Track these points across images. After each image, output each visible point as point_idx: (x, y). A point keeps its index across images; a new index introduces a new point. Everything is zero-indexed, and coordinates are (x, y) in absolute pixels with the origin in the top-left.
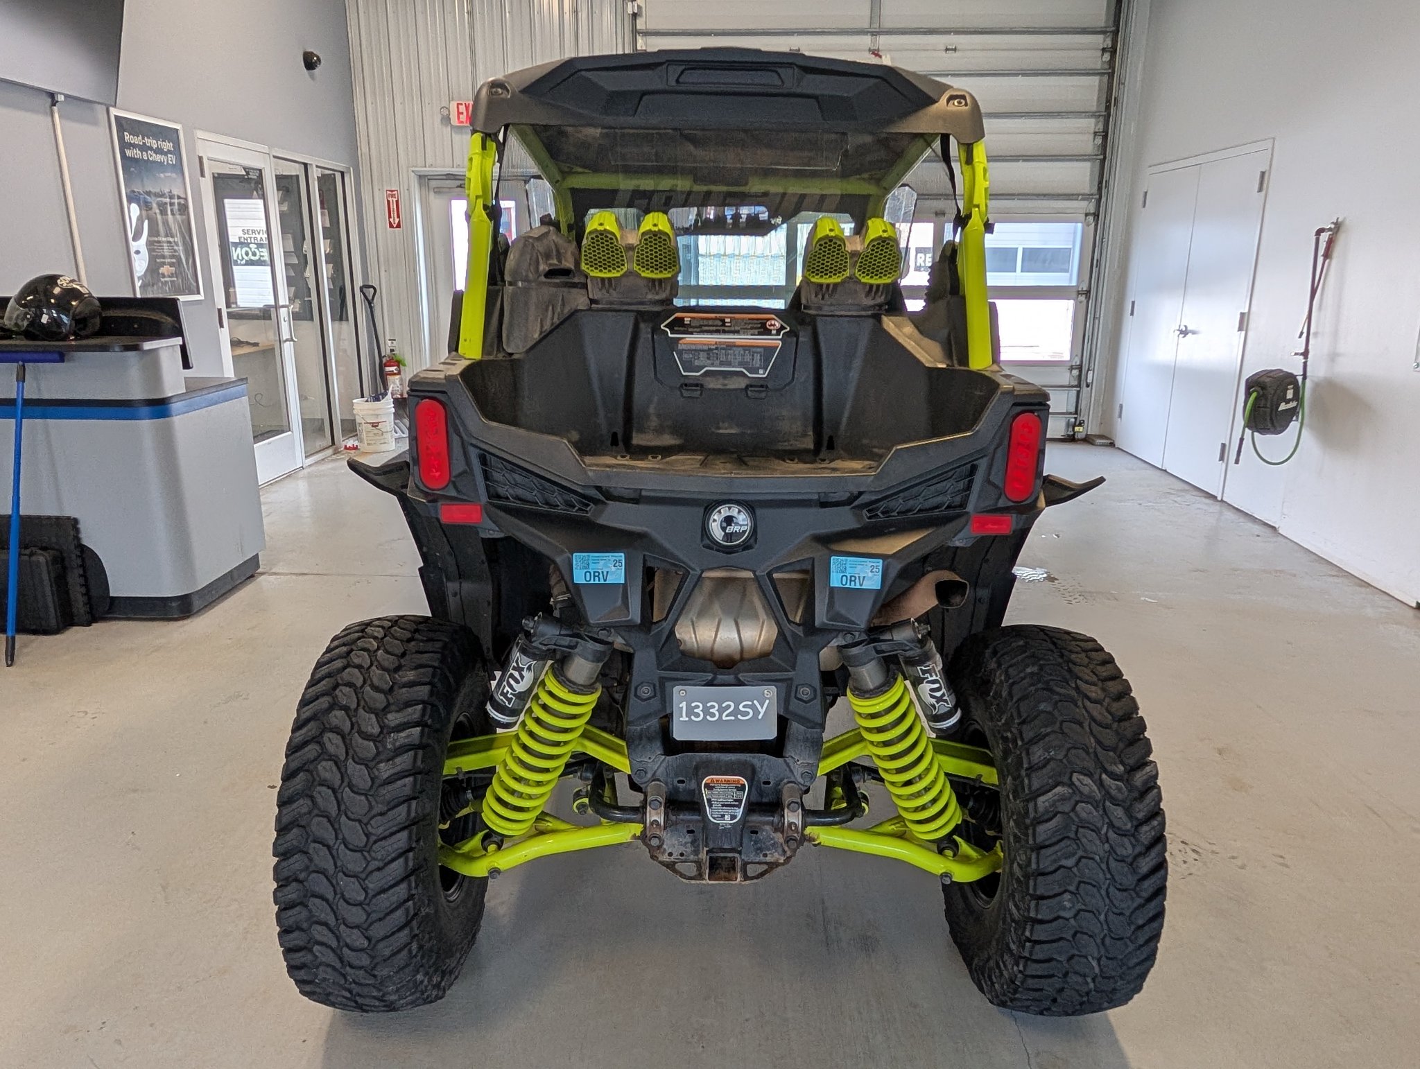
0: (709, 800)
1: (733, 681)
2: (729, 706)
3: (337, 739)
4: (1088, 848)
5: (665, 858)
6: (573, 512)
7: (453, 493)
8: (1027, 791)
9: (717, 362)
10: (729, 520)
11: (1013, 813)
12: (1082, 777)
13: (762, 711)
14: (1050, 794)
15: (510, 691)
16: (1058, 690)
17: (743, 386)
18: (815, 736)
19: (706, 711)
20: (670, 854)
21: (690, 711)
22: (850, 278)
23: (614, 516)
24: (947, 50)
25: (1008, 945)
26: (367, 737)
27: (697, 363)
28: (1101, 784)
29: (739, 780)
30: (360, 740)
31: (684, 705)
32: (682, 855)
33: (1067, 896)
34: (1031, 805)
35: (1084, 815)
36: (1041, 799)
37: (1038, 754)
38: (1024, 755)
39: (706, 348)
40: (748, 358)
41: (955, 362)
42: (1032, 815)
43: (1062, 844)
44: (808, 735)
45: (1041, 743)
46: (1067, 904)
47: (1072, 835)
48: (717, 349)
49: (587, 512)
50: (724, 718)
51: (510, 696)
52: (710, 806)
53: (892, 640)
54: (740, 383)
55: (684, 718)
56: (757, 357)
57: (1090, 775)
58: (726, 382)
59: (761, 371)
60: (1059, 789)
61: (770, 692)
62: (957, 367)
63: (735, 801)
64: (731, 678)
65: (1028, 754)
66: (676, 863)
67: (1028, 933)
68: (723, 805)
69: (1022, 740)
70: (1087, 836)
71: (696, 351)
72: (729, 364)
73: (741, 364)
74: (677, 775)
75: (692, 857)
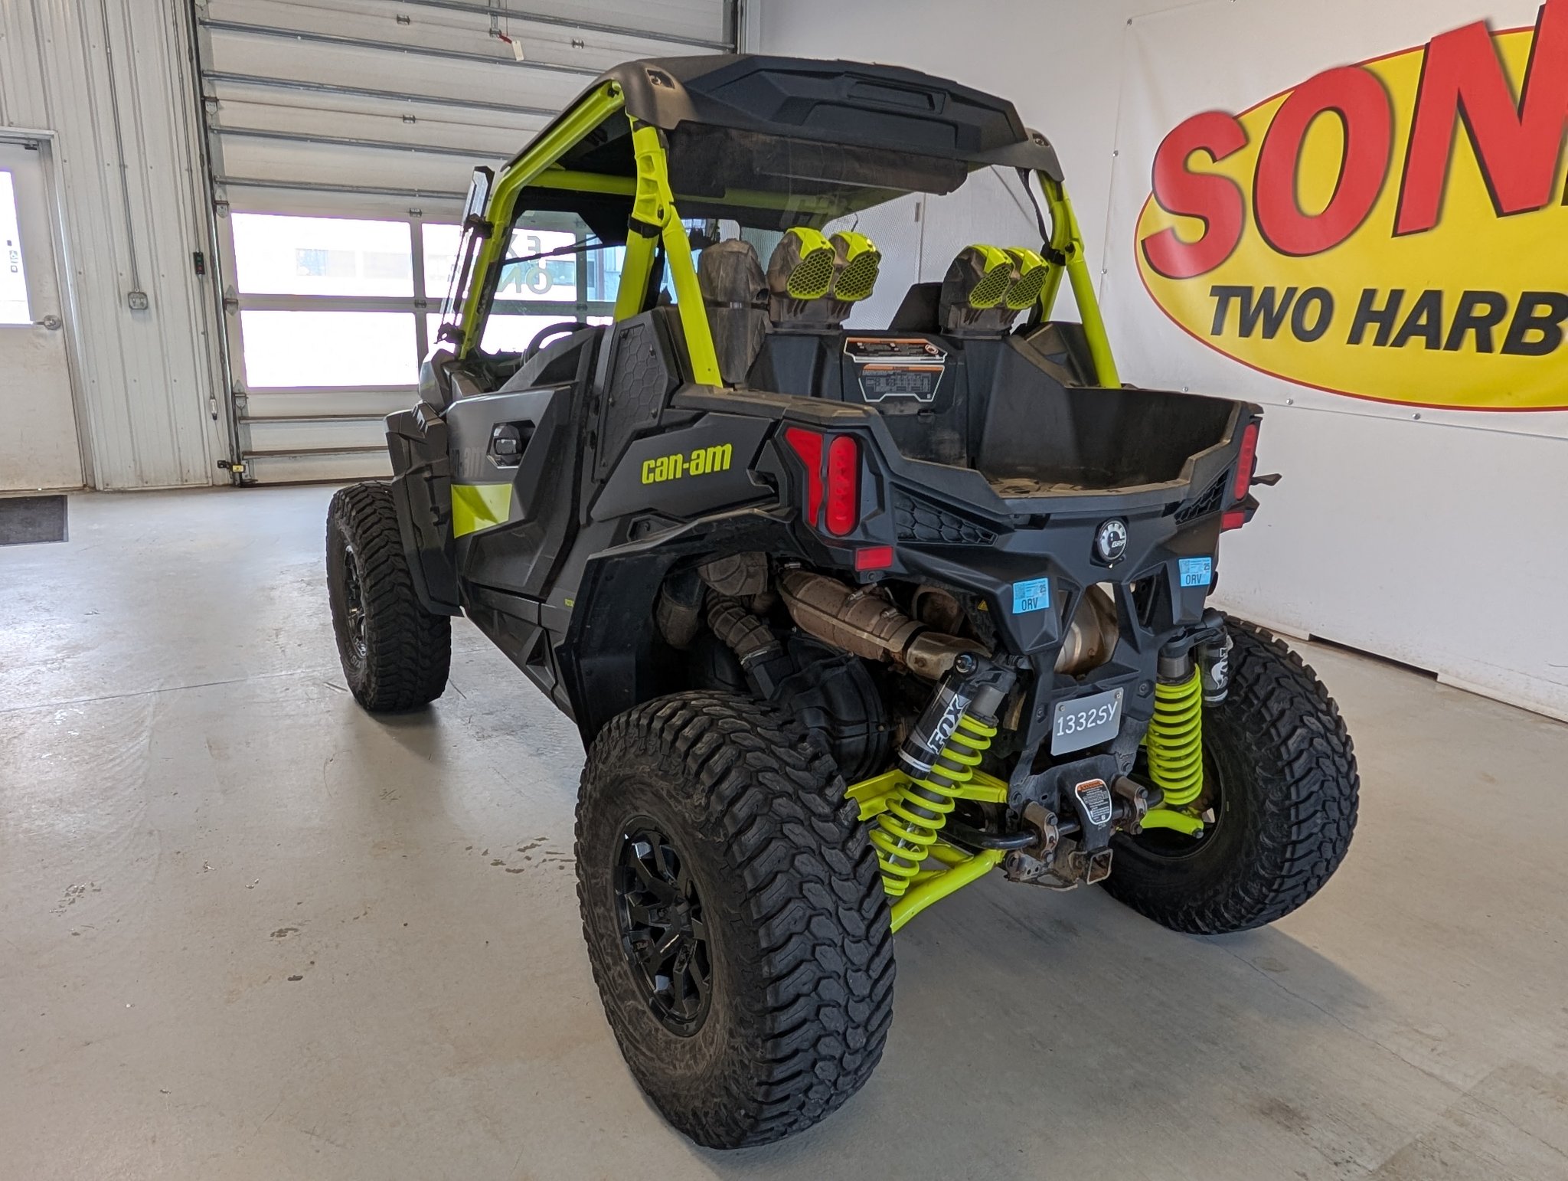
0: (1088, 806)
1: (1091, 690)
2: (1093, 713)
3: (798, 829)
4: (1327, 773)
5: (1025, 877)
6: (977, 544)
7: (862, 538)
8: (1276, 738)
9: (894, 388)
10: (1116, 536)
11: (1257, 763)
12: (1309, 718)
13: (1112, 713)
14: (1295, 737)
15: (943, 737)
16: (1259, 654)
17: (916, 411)
18: (1143, 727)
19: (1078, 723)
20: (1029, 872)
21: (1067, 726)
22: (1002, 304)
23: (1019, 542)
24: (574, 44)
25: (1256, 874)
26: (823, 818)
27: (878, 389)
28: (1319, 719)
29: (1098, 782)
30: (821, 824)
31: (1061, 721)
32: (1037, 870)
33: (1319, 815)
34: (1283, 749)
35: (1319, 748)
36: (1290, 742)
37: (1275, 707)
38: (1263, 711)
39: (885, 373)
40: (918, 384)
41: (1084, 382)
42: (1285, 756)
43: (1312, 774)
44: (1138, 729)
45: (1273, 698)
46: (1319, 821)
47: (1314, 765)
48: (894, 374)
49: (987, 542)
50: (1089, 726)
51: (941, 743)
52: (1090, 809)
53: (1206, 628)
54: (912, 409)
55: (1061, 733)
56: (926, 382)
57: (1312, 715)
58: (902, 408)
59: (929, 396)
60: (1299, 731)
61: (1120, 692)
62: (1087, 387)
63: (1105, 800)
64: (1087, 688)
65: (1268, 709)
66: (1036, 879)
67: (1288, 855)
68: (1099, 807)
69: (1257, 698)
70: (1326, 763)
71: (876, 377)
72: (903, 390)
73: (913, 390)
74: (1043, 792)
75: (1044, 869)
